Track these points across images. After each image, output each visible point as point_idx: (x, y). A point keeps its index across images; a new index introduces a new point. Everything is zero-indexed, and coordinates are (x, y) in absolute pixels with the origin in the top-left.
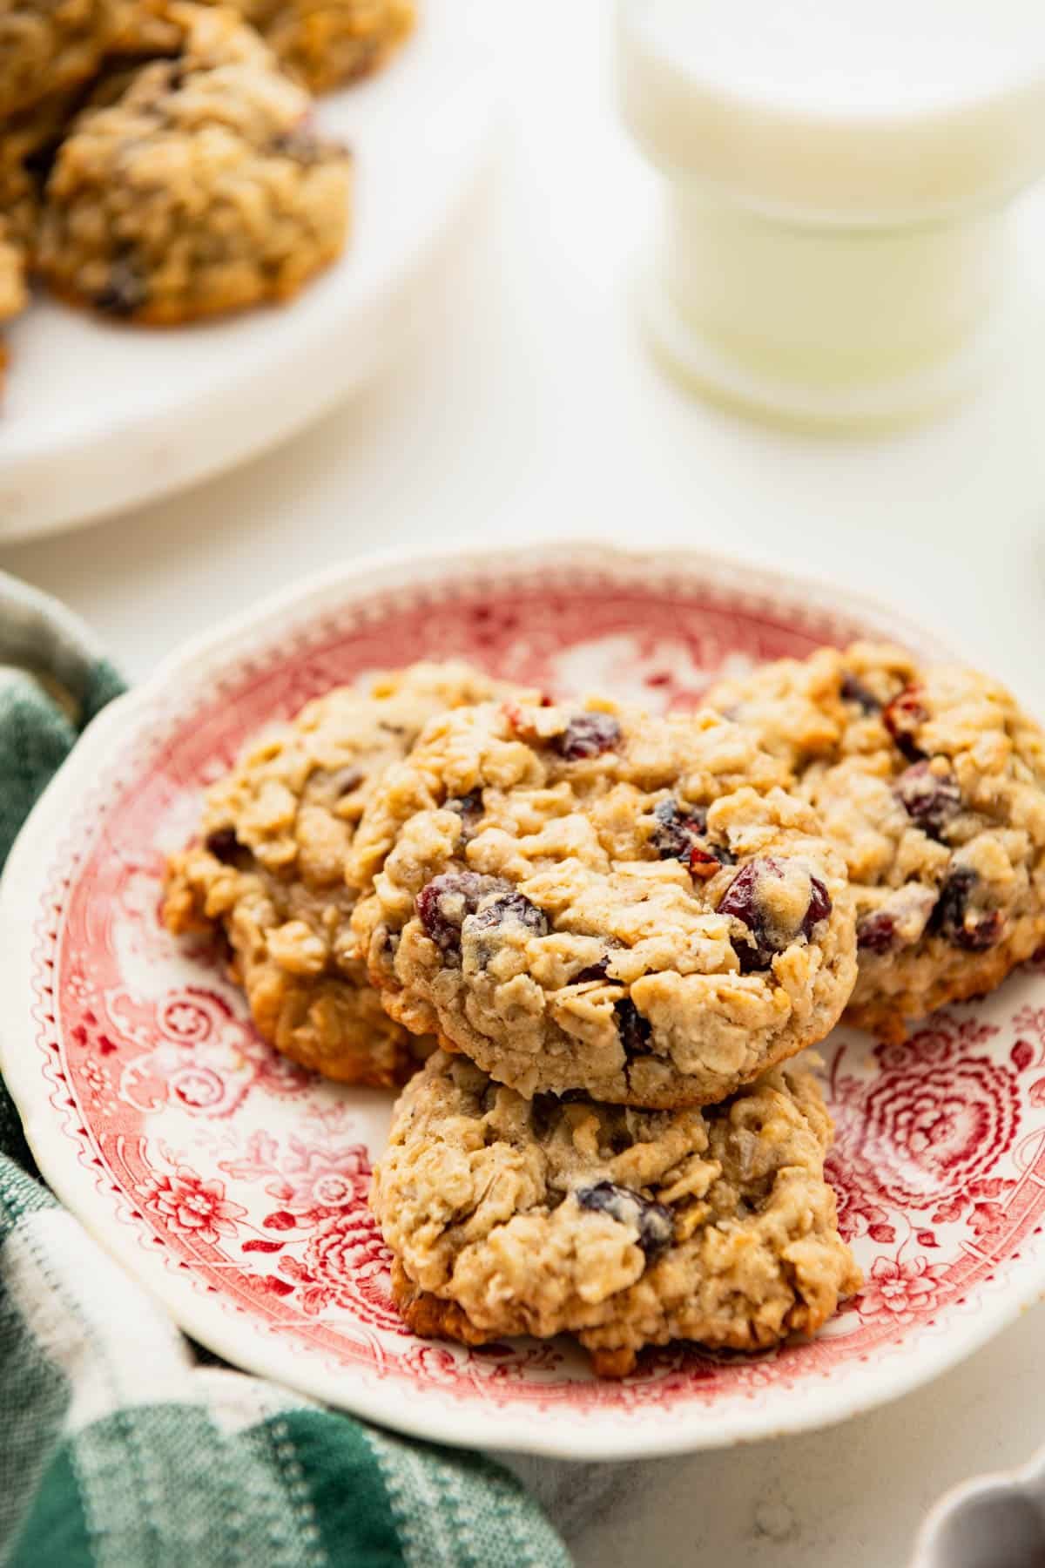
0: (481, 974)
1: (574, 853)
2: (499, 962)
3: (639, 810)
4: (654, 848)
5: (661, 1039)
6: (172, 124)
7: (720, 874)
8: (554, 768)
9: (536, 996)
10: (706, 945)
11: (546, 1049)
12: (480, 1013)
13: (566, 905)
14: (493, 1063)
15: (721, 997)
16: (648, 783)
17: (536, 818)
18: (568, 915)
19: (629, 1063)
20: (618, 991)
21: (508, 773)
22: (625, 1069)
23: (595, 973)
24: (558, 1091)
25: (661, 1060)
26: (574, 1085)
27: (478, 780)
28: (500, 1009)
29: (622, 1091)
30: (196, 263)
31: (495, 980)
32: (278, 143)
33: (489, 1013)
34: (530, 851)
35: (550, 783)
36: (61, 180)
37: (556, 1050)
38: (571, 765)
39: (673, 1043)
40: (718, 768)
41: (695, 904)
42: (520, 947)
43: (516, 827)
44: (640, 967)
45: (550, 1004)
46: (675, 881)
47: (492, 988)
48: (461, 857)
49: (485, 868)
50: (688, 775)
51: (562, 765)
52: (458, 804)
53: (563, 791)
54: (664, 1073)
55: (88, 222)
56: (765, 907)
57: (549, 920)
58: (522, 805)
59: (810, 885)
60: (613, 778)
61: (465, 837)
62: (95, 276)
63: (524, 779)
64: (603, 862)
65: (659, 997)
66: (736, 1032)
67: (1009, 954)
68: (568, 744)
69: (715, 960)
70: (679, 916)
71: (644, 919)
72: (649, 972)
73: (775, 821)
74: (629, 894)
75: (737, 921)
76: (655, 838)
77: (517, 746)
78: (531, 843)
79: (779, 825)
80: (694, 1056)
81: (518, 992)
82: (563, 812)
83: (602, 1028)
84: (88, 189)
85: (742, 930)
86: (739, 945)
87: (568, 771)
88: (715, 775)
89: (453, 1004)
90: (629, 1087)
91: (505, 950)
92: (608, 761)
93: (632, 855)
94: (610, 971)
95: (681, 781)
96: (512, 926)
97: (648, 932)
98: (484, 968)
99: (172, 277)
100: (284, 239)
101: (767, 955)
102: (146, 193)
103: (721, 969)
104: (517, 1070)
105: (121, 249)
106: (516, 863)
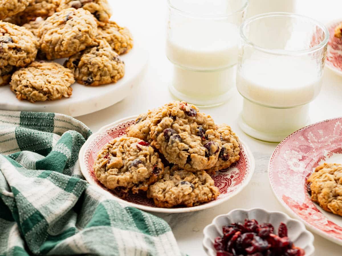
0: (171, 145)
1: (187, 131)
2: (174, 144)
3: (197, 128)
4: (198, 134)
5: (192, 162)
6: (97, 55)
7: (205, 141)
8: (186, 116)
9: (178, 151)
10: (202, 152)
11: (176, 158)
12: (168, 150)
13: (185, 139)
14: (167, 157)
15: (202, 160)
16: (199, 123)
17: (183, 123)
18: (185, 140)
19: (186, 164)
20: (189, 154)
21: (180, 115)
22: (185, 164)
23: (186, 150)
24: (174, 164)
25: (190, 165)
26: (177, 164)
27: (176, 115)
28: (172, 151)
29: (183, 167)
30: (101, 76)
31: (173, 146)
32: (114, 59)
33: (170, 150)
34: (181, 129)
35: (185, 118)
37: (177, 159)
38: (189, 117)
39: (193, 164)
40: (209, 124)
41: (201, 144)
42: (178, 143)
43: (180, 124)
44: (193, 152)
45: (179, 153)
46: (199, 140)
47: (172, 147)
48: (172, 127)
49: (175, 129)
50: (204, 124)
51: (188, 116)
52: (172, 117)
53: (186, 121)
54: (190, 166)
55: (84, 70)
56: (211, 149)
57: (182, 140)
58: (181, 121)
59: (217, 147)
60: (194, 121)
61: (173, 124)
62: (85, 78)
63: (182, 117)
64: (190, 133)
65: (194, 157)
66: (202, 165)
67: (231, 162)
68: (189, 113)
69: (202, 154)
70: (199, 146)
71: (195, 145)
72: (194, 153)
73: (215, 135)
74: (193, 140)
75: (207, 149)
76: (198, 132)
77: (182, 111)
78: (182, 127)
79: (215, 136)
80: (195, 166)
81: (175, 150)
82: (187, 124)
83: (185, 158)
84: (85, 64)
85: (207, 151)
86: (206, 152)
87: (188, 117)
88: (208, 125)
89: (165, 147)
90: (184, 166)
91: (175, 143)
92: (194, 118)
93: (194, 134)
94: (189, 151)
95: (203, 125)
96: (177, 140)
97: (195, 147)
98: (172, 144)
99: (98, 78)
100: (114, 73)
101: (209, 155)
102: (94, 64)
103: (203, 156)
104: (170, 159)
105: (89, 74)
106: (179, 130)
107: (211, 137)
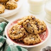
0: (29, 28)
1: (33, 24)
6: (11, 2)
8: (33, 19)
11: (30, 31)
17: (32, 22)
22: (32, 33)
27: (30, 19)
30: (12, 7)
32: (15, 3)
36: (6, 4)
46: (36, 26)
49: (30, 23)
55: (7, 6)
56: (39, 28)
57: (31, 26)
60: (35, 21)
62: (8, 8)
66: (37, 33)
67: (44, 30)
76: (36, 24)
80: (35, 33)
83: (32, 31)
84: (8, 4)
88: (38, 22)
94: (33, 29)
97: (35, 28)
99: (11, 8)
100: (15, 6)
102: (10, 5)
103: (37, 30)
105: (9, 7)
107: (39, 25)
